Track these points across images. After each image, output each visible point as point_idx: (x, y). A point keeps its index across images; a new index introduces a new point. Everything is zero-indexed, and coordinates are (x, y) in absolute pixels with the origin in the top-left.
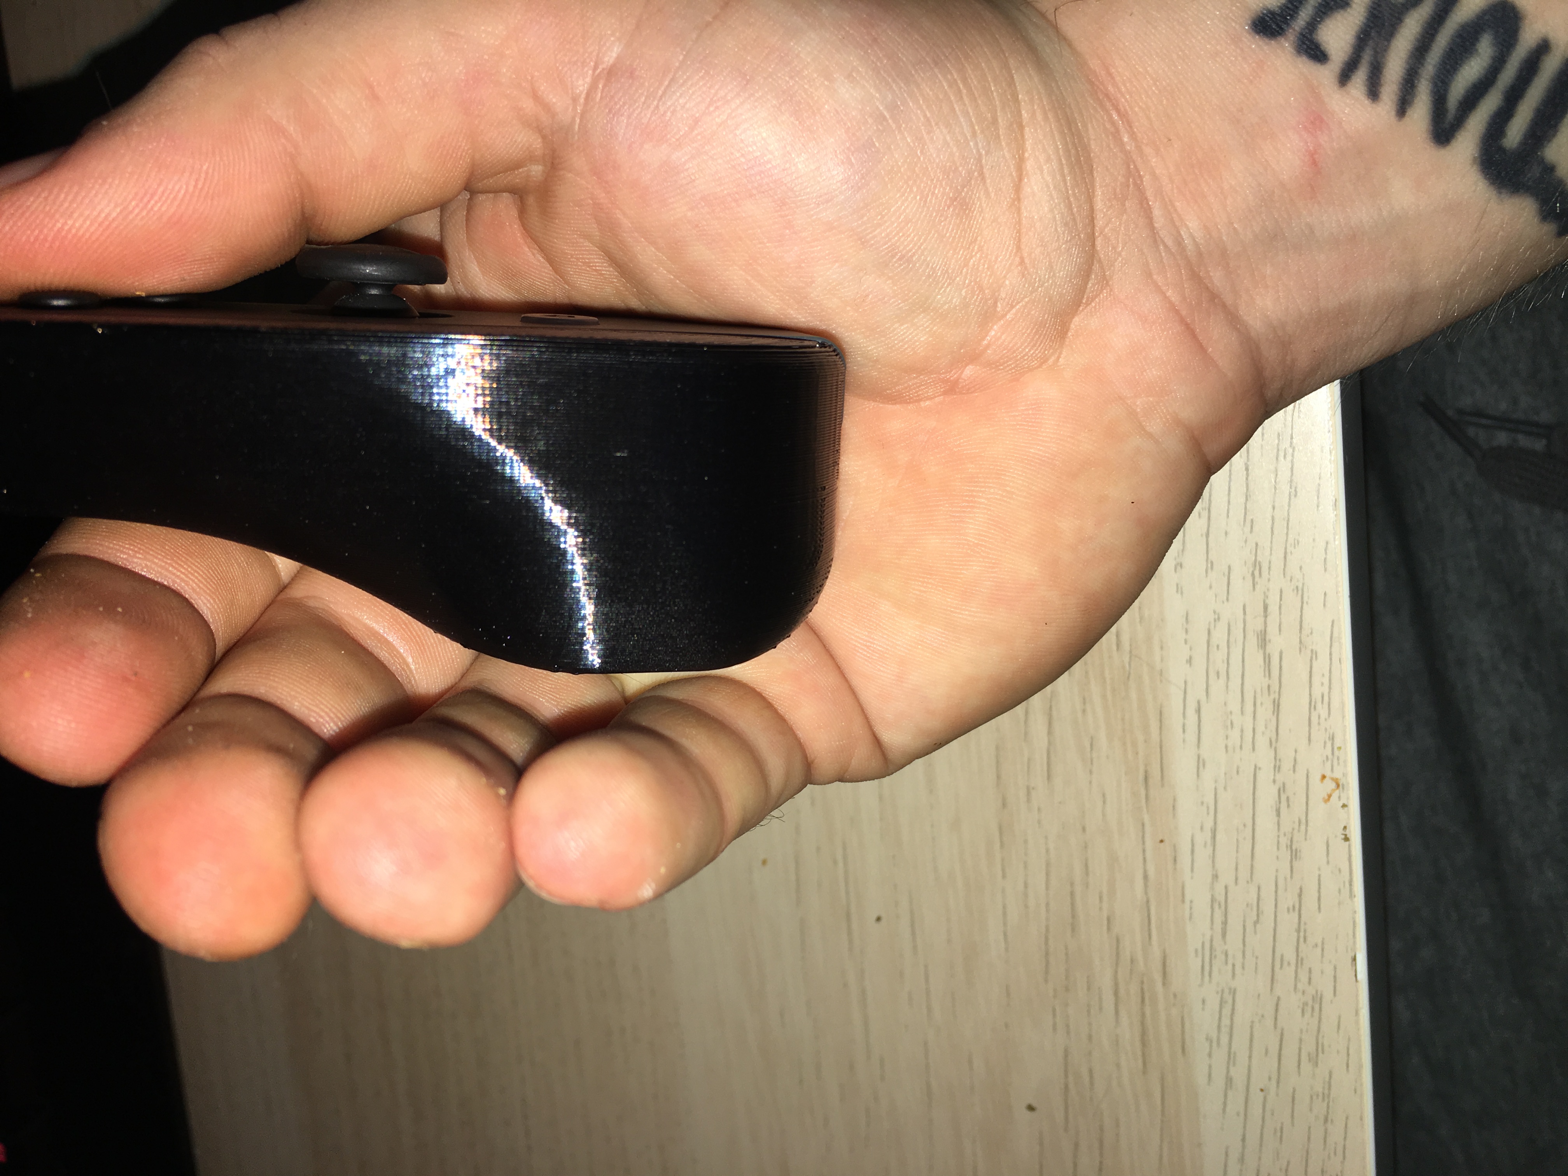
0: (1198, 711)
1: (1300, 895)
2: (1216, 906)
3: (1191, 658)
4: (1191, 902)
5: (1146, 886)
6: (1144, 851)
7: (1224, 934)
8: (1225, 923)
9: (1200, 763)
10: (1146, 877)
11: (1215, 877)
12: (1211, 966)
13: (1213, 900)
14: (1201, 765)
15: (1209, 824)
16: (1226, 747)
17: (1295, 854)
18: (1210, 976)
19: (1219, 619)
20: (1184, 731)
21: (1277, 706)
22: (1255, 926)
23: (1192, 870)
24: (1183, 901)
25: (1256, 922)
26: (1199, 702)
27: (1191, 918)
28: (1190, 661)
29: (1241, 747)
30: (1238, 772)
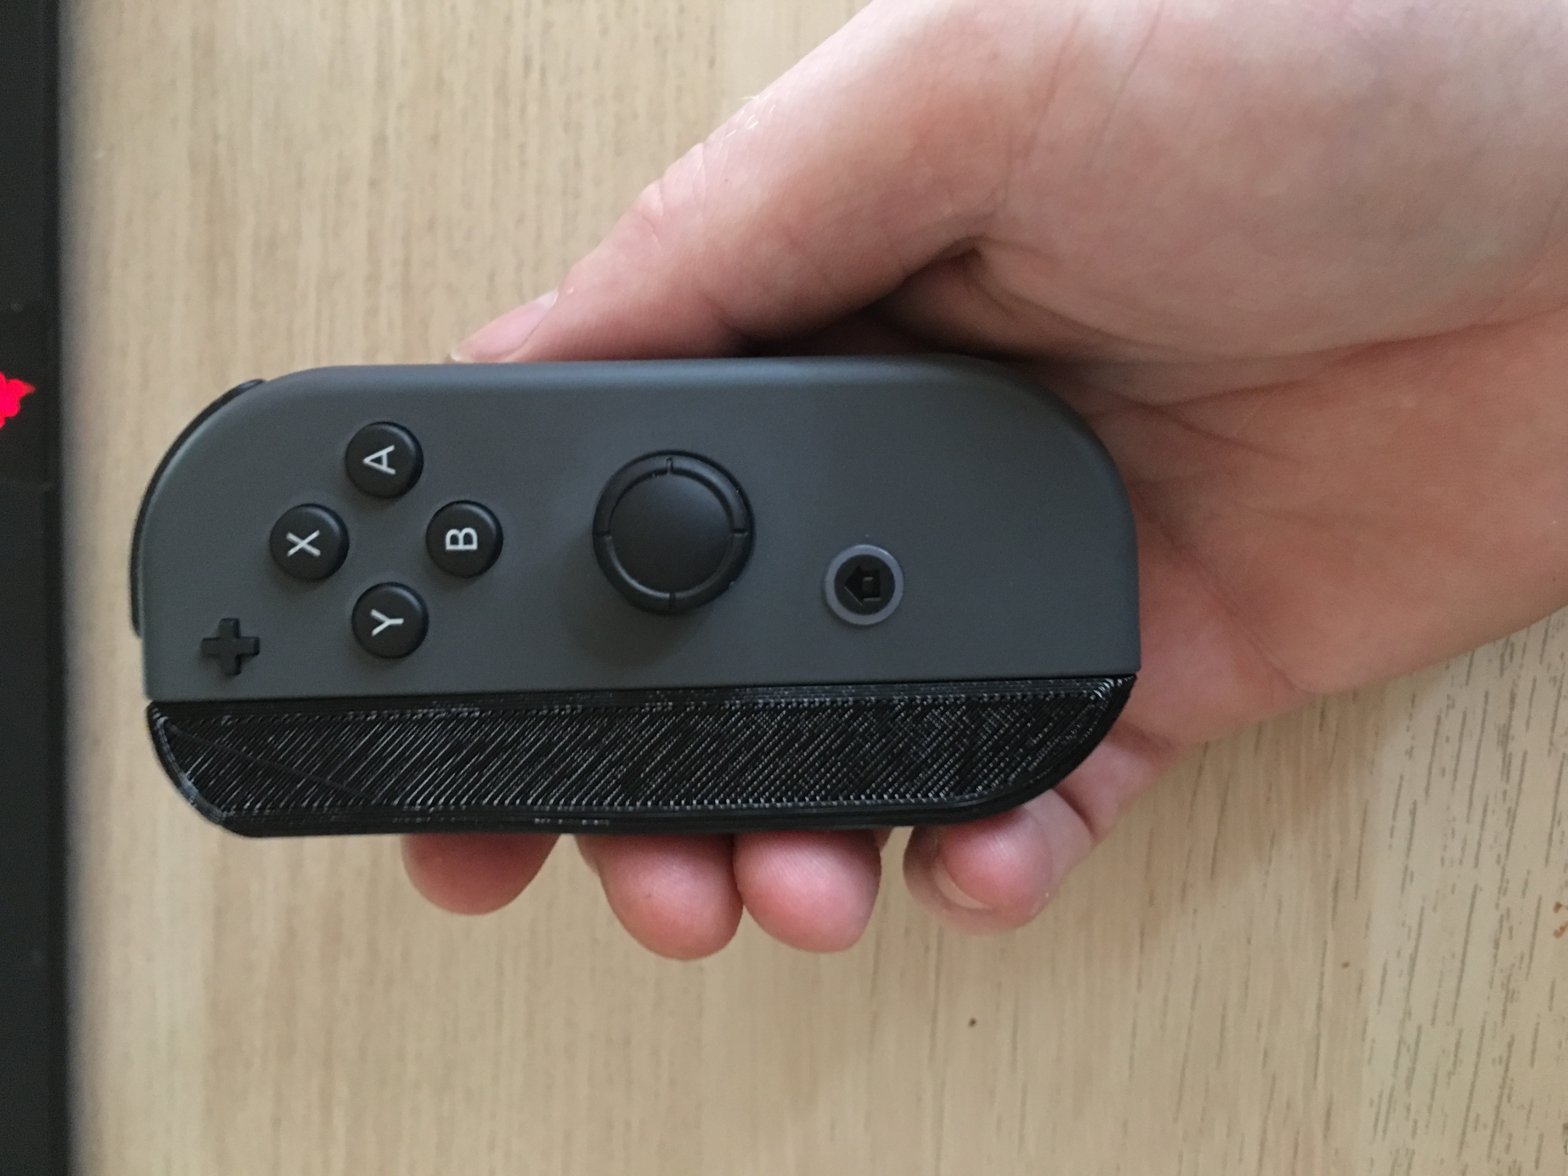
0: (1413, 813)
1: (1510, 1045)
2: (1404, 1050)
3: (1412, 748)
4: (1373, 1041)
5: (1319, 1017)
6: (1322, 974)
7: (1409, 1083)
8: (1412, 1070)
9: (1407, 875)
10: (1320, 1007)
11: (1408, 1014)
12: (1387, 1122)
13: (1401, 1042)
14: (1408, 877)
15: (1408, 950)
16: (1443, 859)
17: (1510, 996)
18: (1385, 1131)
19: (1453, 706)
20: (1392, 835)
21: (1512, 815)
22: (1449, 1078)
23: (1380, 1003)
24: (1363, 1039)
25: (1450, 1074)
26: (1415, 803)
27: (1369, 1062)
28: (1410, 753)
29: (1461, 862)
30: (1453, 891)
